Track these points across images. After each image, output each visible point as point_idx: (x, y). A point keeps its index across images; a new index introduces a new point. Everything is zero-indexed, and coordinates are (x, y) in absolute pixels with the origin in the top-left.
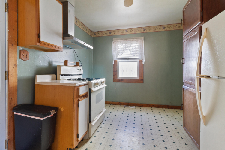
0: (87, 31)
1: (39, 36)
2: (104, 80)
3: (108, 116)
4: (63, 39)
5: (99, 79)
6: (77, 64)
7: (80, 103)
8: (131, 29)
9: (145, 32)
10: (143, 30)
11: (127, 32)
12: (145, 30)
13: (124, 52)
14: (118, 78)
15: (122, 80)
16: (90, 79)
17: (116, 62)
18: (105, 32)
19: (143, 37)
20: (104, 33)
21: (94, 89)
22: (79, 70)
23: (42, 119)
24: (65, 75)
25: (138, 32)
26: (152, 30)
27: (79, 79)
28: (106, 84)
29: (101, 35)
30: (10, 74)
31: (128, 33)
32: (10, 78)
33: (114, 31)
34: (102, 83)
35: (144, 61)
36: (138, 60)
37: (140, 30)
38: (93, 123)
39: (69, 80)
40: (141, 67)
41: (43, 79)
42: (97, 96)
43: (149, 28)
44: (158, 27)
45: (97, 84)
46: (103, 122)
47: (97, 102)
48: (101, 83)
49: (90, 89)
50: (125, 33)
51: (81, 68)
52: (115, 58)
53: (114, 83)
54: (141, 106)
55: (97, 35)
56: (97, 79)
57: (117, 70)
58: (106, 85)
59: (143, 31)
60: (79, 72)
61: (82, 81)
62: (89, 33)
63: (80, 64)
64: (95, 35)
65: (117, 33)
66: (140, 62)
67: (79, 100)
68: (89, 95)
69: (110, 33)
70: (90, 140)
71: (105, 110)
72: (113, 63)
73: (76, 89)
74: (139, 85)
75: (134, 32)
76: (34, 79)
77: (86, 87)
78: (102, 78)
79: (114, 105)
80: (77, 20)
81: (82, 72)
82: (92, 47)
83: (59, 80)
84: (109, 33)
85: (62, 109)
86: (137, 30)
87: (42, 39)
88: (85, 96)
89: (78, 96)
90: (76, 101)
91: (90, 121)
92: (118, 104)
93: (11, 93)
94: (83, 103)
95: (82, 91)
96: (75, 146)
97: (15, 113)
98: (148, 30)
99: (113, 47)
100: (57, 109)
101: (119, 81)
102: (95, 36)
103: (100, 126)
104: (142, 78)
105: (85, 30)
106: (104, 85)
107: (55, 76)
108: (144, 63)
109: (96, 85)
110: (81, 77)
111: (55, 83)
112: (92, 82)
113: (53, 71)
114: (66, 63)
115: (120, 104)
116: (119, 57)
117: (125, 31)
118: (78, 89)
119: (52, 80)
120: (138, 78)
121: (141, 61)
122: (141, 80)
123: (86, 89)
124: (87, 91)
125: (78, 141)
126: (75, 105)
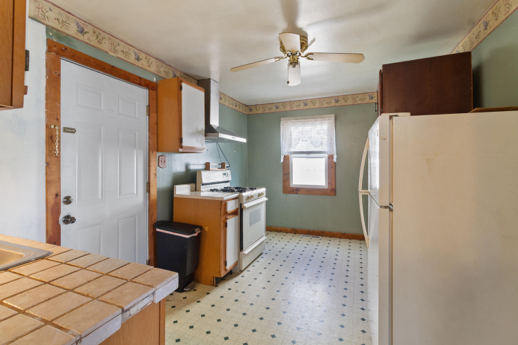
0: (238, 107)
1: (181, 140)
2: (263, 190)
3: (271, 248)
4: (205, 136)
5: (256, 189)
6: (223, 166)
7: (228, 221)
8: (313, 101)
9: (337, 104)
10: (333, 101)
11: (306, 105)
12: (337, 101)
13: (301, 141)
14: (291, 186)
15: (297, 190)
16: (241, 190)
17: (286, 158)
18: (269, 106)
19: (333, 115)
20: (266, 108)
21: (247, 205)
22: (225, 174)
23: (187, 237)
24: (207, 184)
25: (326, 105)
26: (350, 102)
27: (225, 190)
28: (267, 196)
29: (260, 111)
30: (151, 185)
31: (307, 107)
32: (151, 191)
33: (284, 104)
34: (260, 195)
35: (335, 157)
36: (326, 155)
37: (329, 103)
38: (246, 251)
39: (212, 190)
40: (332, 168)
41: (183, 190)
42: (251, 214)
43: (345, 97)
44: (360, 97)
45: (252, 197)
46: (262, 256)
47: (251, 224)
48: (257, 195)
49: (241, 205)
50: (302, 107)
51: (229, 172)
52: (285, 150)
53: (284, 195)
54: (331, 237)
55: (254, 111)
56: (252, 189)
57: (289, 173)
58: (267, 199)
59: (333, 103)
60: (225, 179)
61: (230, 193)
62: (241, 110)
63: (227, 165)
64: (251, 110)
65: (288, 108)
66: (329, 158)
67: (226, 219)
68: (239, 212)
69: (277, 108)
70: (242, 274)
71: (264, 238)
72: (282, 160)
73: (223, 204)
74: (328, 198)
75: (317, 105)
76: (172, 191)
77: (236, 202)
78: (260, 187)
79: (285, 234)
80: (222, 96)
81: (229, 178)
82: (244, 140)
83: (200, 191)
84: (274, 107)
85: (206, 229)
86: (324, 102)
87: (184, 144)
88: (235, 213)
89: (226, 213)
90: (223, 218)
91: (241, 248)
92: (290, 233)
93: (151, 207)
94: (232, 223)
95: (231, 207)
96: (222, 275)
97: (158, 230)
98: (342, 102)
99: (281, 133)
100: (201, 228)
101: (293, 191)
102: (251, 113)
103: (257, 260)
104: (333, 187)
105: (234, 107)
106: (264, 199)
107: (194, 185)
108: (335, 160)
109: (249, 198)
110: (228, 185)
111: (195, 195)
112: (244, 194)
113: (191, 178)
114: (207, 167)
115: (295, 231)
116: (292, 150)
117: (302, 104)
118: (226, 204)
119: (192, 191)
120: (327, 187)
121: (331, 157)
122: (332, 191)
123: (236, 205)
124: (238, 206)
125: (226, 270)
126: (222, 224)
